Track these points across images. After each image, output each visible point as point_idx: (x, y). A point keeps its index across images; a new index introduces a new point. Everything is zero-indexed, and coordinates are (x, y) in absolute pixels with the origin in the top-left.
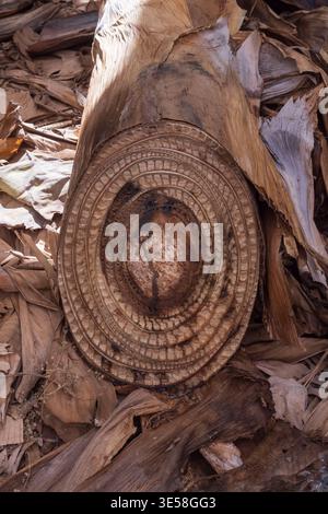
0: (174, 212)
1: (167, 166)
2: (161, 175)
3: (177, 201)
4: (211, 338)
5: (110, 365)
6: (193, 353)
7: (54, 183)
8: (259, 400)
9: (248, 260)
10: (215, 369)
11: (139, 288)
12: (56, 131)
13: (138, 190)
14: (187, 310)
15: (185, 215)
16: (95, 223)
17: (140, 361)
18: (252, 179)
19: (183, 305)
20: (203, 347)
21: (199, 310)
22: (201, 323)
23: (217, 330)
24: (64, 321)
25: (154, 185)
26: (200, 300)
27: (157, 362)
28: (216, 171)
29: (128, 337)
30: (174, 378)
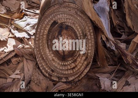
0: (68, 29)
1: (66, 16)
2: (64, 18)
3: (69, 26)
4: (81, 66)
5: (51, 76)
6: (76, 71)
7: (33, 24)
8: (96, 85)
9: (91, 43)
10: (83, 76)
11: (59, 52)
12: (34, 11)
13: (57, 23)
14: (73, 58)
15: (72, 30)
16: (45, 34)
17: (60, 74)
18: (91, 18)
19: (72, 57)
20: (79, 69)
21: (77, 58)
22: (78, 62)
23: (83, 64)
24: (37, 63)
25: (62, 21)
26: (77, 55)
27: (65, 74)
28: (81, 17)
29: (56, 67)
30: (71, 79)
